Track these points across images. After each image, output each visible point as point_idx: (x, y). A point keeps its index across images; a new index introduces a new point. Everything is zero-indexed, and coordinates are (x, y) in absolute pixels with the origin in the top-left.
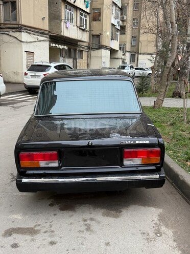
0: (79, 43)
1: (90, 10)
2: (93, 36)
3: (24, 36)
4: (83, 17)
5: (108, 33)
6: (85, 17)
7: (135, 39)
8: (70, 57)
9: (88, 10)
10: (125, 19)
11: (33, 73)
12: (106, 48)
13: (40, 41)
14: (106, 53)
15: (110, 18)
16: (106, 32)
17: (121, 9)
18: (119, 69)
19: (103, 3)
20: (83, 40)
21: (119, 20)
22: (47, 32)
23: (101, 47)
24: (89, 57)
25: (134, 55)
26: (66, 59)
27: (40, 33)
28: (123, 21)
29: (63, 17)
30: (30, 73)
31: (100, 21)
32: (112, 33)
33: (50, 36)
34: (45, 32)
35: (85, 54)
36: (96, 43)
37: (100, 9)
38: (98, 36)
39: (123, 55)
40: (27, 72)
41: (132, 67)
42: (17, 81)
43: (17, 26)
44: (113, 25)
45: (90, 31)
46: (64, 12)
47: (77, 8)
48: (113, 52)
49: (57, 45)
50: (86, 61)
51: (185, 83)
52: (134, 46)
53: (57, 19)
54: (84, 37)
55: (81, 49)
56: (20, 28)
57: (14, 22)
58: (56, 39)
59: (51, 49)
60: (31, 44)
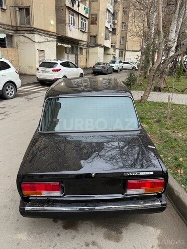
0: (80, 42)
1: (89, 16)
2: (91, 36)
3: (37, 37)
4: (83, 21)
5: (103, 34)
6: (85, 21)
7: (124, 39)
8: (73, 53)
9: (87, 16)
10: (116, 22)
11: (43, 69)
12: (101, 46)
13: (49, 41)
14: (100, 50)
15: (105, 22)
16: (101, 33)
17: (113, 15)
18: (111, 63)
19: (99, 10)
20: (83, 40)
21: (111, 24)
22: (55, 34)
23: (97, 45)
24: (87, 53)
25: (122, 52)
26: (70, 55)
27: (49, 35)
28: (114, 24)
29: (67, 21)
30: (41, 69)
31: (96, 24)
32: (106, 34)
33: (57, 37)
34: (53, 34)
35: (84, 51)
36: (93, 42)
37: (96, 14)
38: (95, 37)
39: (114, 51)
40: (39, 68)
41: (121, 62)
42: (31, 74)
43: (31, 29)
44: (106, 28)
45: (89, 32)
46: (68, 17)
47: (78, 14)
48: (106, 49)
49: (62, 44)
50: (85, 57)
51: (164, 80)
52: (122, 45)
53: (63, 23)
54: (84, 38)
55: (82, 47)
56: (32, 31)
57: (28, 26)
58: (62, 39)
59: (58, 47)
60: (43, 44)
